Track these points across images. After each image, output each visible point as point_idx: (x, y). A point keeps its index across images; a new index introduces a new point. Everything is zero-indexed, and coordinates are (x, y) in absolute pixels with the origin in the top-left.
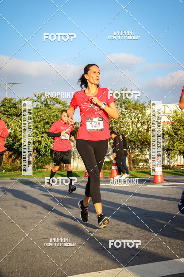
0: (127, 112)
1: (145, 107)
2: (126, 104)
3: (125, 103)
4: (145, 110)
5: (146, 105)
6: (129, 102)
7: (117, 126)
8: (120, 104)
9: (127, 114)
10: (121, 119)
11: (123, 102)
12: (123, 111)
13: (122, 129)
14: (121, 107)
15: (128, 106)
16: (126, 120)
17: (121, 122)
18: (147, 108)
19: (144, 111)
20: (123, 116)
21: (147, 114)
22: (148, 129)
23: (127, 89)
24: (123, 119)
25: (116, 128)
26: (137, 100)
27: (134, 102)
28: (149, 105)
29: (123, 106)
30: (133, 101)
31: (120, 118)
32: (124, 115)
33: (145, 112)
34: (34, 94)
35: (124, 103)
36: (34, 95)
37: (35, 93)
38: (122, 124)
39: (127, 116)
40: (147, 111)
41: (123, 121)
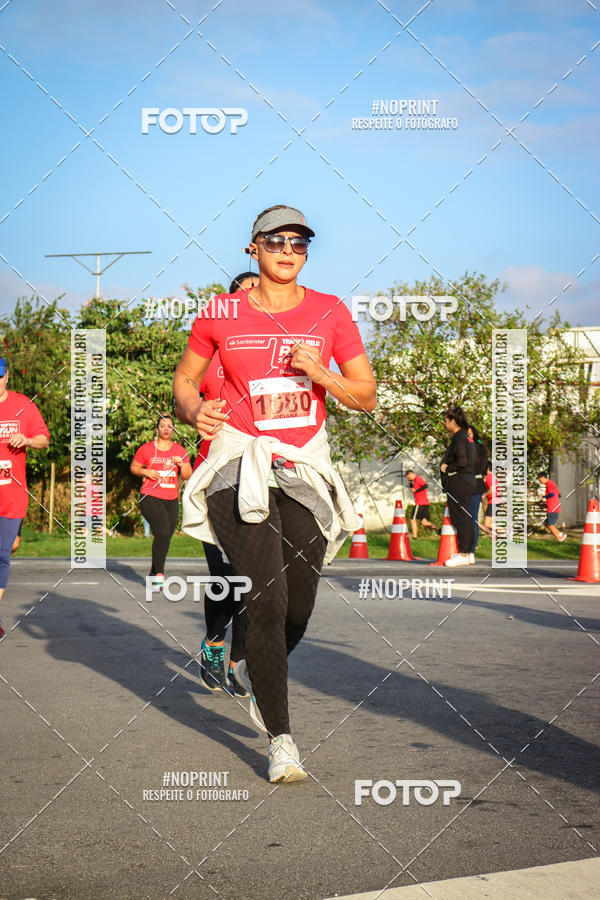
0: (481, 351)
1: (538, 335)
2: (479, 326)
3: (476, 320)
4: (540, 344)
5: (542, 329)
6: (489, 318)
7: (449, 395)
8: (459, 325)
9: (481, 356)
10: (464, 372)
11: (470, 319)
12: (469, 348)
13: (465, 403)
14: (463, 335)
15: (484, 330)
16: (478, 377)
17: (462, 381)
18: (546, 338)
19: (538, 348)
20: (471, 364)
21: (544, 357)
22: (549, 405)
23: (483, 276)
24: (469, 371)
25: (446, 401)
26: (515, 314)
27: (504, 319)
28: (553, 327)
29: (470, 330)
30: (501, 315)
31: (460, 369)
32: (473, 359)
33: (541, 351)
34: (187, 289)
35: (474, 320)
36: (186, 292)
37: (190, 286)
38: (466, 386)
39: (482, 361)
40: (546, 348)
41: (471, 378)
